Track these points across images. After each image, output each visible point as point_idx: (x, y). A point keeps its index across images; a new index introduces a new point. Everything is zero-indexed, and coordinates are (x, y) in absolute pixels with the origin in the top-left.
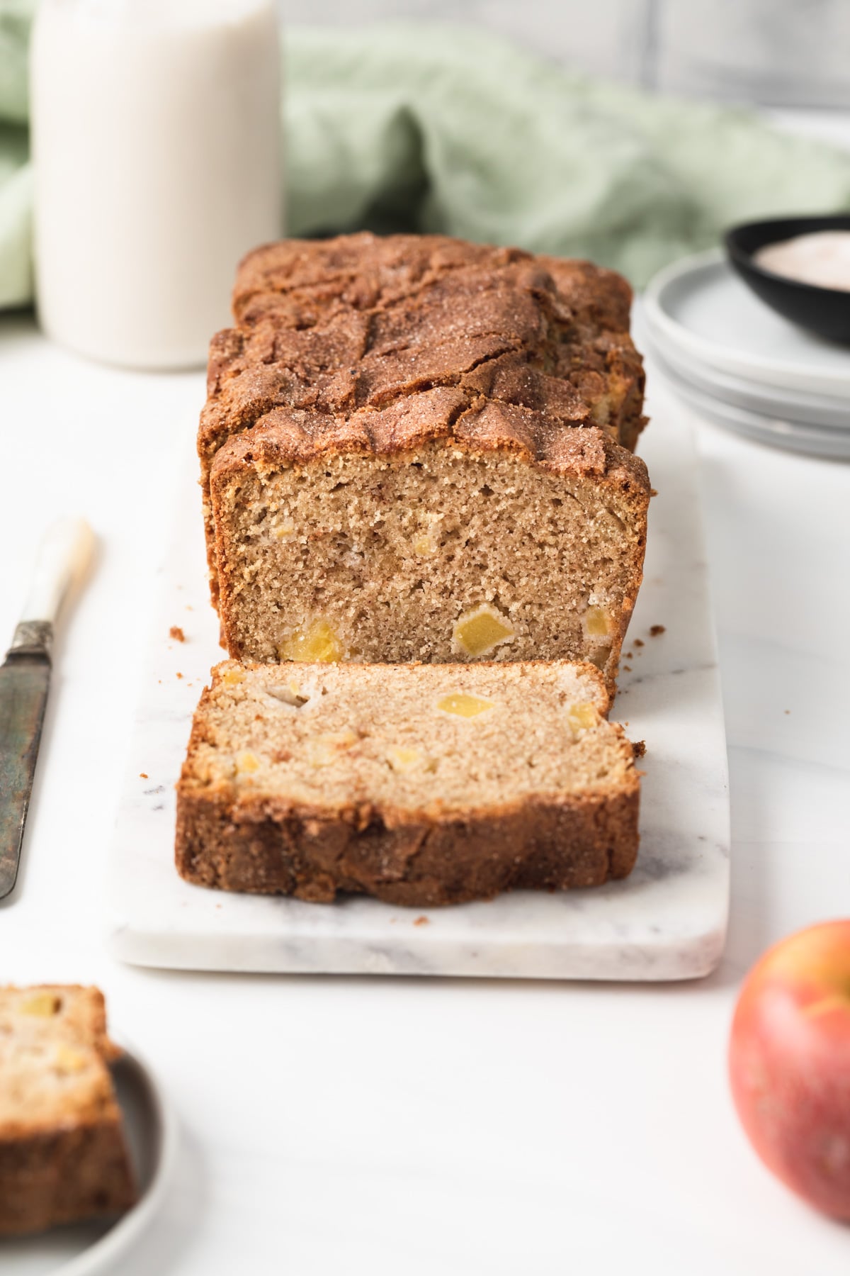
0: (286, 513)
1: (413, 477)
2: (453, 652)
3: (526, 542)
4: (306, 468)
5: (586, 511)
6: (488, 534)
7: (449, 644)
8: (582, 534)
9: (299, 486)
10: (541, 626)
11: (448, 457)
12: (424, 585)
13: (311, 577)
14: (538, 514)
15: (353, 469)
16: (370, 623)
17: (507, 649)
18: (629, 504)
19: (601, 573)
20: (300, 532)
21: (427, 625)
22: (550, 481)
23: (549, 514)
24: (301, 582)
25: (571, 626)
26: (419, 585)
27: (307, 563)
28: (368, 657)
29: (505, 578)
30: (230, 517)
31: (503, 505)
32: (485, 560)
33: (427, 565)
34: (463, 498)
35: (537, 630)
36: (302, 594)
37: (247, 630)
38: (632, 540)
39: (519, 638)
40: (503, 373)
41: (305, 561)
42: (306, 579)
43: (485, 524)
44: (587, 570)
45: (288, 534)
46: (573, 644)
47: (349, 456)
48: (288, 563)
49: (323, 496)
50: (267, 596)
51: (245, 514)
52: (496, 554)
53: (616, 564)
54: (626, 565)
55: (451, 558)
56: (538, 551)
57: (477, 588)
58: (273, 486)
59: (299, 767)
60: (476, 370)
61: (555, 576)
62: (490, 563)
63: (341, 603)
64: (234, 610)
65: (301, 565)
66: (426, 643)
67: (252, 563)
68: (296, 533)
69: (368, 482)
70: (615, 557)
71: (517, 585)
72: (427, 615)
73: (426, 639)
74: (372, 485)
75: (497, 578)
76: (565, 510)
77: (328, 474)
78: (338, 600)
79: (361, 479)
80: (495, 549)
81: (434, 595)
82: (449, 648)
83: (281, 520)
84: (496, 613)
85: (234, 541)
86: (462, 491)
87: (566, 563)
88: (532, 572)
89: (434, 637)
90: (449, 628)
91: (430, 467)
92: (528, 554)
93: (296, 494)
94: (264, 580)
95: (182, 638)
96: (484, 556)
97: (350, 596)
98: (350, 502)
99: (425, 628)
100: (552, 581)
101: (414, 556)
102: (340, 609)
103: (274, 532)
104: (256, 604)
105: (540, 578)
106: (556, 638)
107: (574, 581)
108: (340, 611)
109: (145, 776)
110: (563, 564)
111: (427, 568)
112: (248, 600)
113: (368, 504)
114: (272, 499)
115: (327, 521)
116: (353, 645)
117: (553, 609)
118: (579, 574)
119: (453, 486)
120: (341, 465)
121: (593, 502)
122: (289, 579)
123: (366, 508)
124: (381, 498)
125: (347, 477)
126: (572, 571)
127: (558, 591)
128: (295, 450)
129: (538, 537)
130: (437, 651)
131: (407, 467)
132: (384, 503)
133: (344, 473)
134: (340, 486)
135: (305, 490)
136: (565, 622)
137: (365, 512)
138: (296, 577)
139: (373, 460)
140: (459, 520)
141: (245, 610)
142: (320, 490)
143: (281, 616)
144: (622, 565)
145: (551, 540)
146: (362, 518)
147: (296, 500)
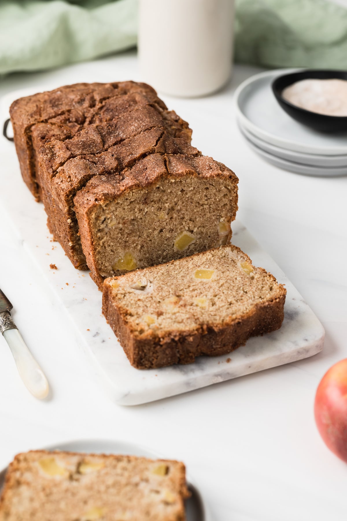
0: (114, 217)
1: (157, 193)
2: (175, 251)
3: (198, 205)
4: (119, 199)
5: (217, 189)
6: (184, 206)
7: (173, 248)
8: (216, 198)
9: (117, 206)
10: (204, 234)
11: (169, 182)
12: (163, 230)
13: (124, 238)
14: (201, 194)
15: (136, 195)
16: (146, 249)
17: (193, 245)
18: (232, 183)
19: (224, 210)
20: (119, 223)
21: (165, 244)
22: (204, 182)
23: (205, 194)
24: (120, 241)
25: (215, 231)
26: (161, 231)
27: (122, 233)
28: (145, 261)
29: (190, 220)
30: (93, 224)
31: (189, 195)
32: (184, 215)
33: (164, 223)
34: (175, 196)
35: (203, 236)
36: (121, 245)
37: (102, 263)
38: (234, 195)
39: (197, 240)
40: (167, 143)
41: (121, 233)
42: (122, 239)
43: (183, 203)
44: (219, 210)
45: (115, 225)
46: (215, 237)
47: (134, 191)
48: (115, 235)
49: (126, 207)
50: (108, 249)
51: (99, 221)
52: (187, 212)
53: (229, 205)
54: (232, 205)
55: (171, 218)
56: (202, 208)
57: (182, 226)
58: (108, 209)
59: (168, 316)
60: (158, 144)
61: (208, 215)
62: (186, 216)
63: (135, 245)
64: (97, 258)
65: (120, 235)
66: (165, 251)
67: (102, 239)
68: (117, 224)
69: (141, 198)
70: (228, 203)
71: (195, 222)
72: (165, 241)
73: (165, 250)
74: (143, 199)
75: (188, 221)
76: (210, 191)
77: (127, 199)
78: (133, 244)
79: (138, 198)
80: (187, 211)
81: (167, 233)
82: (174, 250)
83: (111, 221)
84: (189, 234)
85: (96, 232)
86: (174, 193)
87: (212, 210)
88: (200, 216)
89: (168, 248)
90: (173, 243)
91: (163, 187)
92: (198, 210)
93: (116, 210)
94: (107, 244)
95: (56, 268)
96: (184, 214)
97: (138, 241)
98: (135, 207)
99: (165, 246)
100: (207, 217)
101: (159, 221)
102: (135, 247)
103: (110, 226)
104: (104, 253)
105: (203, 217)
106: (209, 237)
107: (215, 215)
108: (135, 248)
109: (89, 330)
110: (210, 210)
111: (164, 224)
112: (102, 252)
113: (142, 206)
114: (108, 214)
115: (128, 216)
116: (140, 258)
117: (208, 227)
118: (216, 212)
119: (171, 192)
120: (131, 195)
121: (220, 186)
122: (116, 241)
123: (141, 208)
124: (146, 203)
125: (134, 198)
126: (214, 212)
127: (209, 220)
128: (114, 193)
129: (201, 203)
130: (169, 252)
131: (154, 189)
132: (147, 205)
133: (133, 197)
134: (131, 202)
135: (119, 207)
136: (213, 230)
137: (141, 210)
138: (118, 239)
139: (142, 190)
140: (174, 204)
141: (101, 256)
142: (125, 206)
143: (114, 255)
144: (231, 205)
145: (206, 202)
146: (140, 212)
147: (116, 212)
